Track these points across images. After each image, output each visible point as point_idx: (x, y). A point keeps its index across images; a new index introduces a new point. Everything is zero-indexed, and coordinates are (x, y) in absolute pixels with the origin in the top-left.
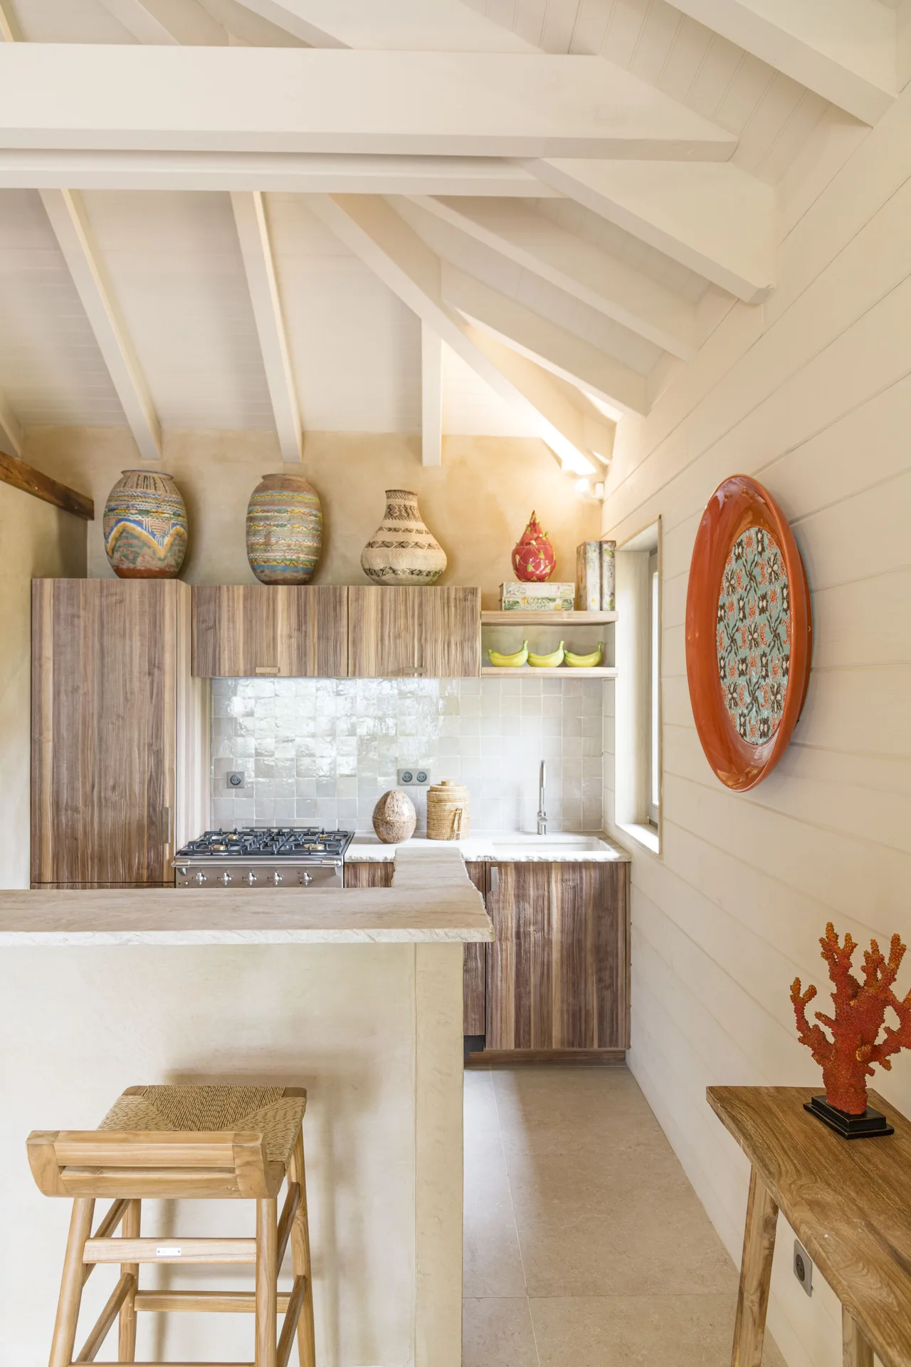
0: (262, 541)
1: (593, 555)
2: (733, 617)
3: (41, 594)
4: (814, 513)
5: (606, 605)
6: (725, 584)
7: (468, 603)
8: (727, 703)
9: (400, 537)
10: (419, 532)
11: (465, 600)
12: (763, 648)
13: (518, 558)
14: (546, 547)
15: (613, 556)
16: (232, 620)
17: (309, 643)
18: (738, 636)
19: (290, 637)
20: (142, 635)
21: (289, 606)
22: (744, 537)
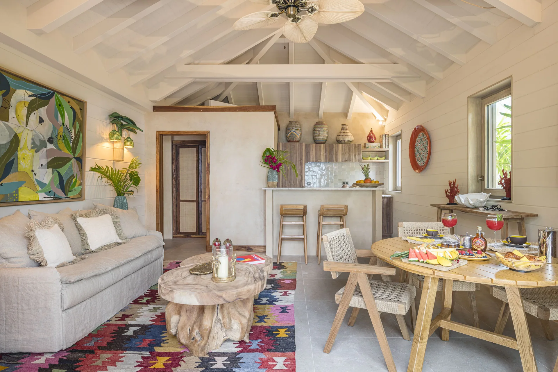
0: (318, 135)
1: (384, 137)
2: (418, 147)
3: (279, 145)
4: (433, 130)
5: (387, 147)
6: (416, 142)
7: (359, 147)
8: (417, 161)
9: (345, 134)
10: (349, 133)
11: (359, 146)
12: (423, 151)
13: (368, 138)
14: (374, 135)
15: (388, 137)
16: (313, 150)
17: (328, 155)
18: (419, 150)
19: (324, 154)
20: (298, 153)
21: (324, 148)
22: (420, 134)
